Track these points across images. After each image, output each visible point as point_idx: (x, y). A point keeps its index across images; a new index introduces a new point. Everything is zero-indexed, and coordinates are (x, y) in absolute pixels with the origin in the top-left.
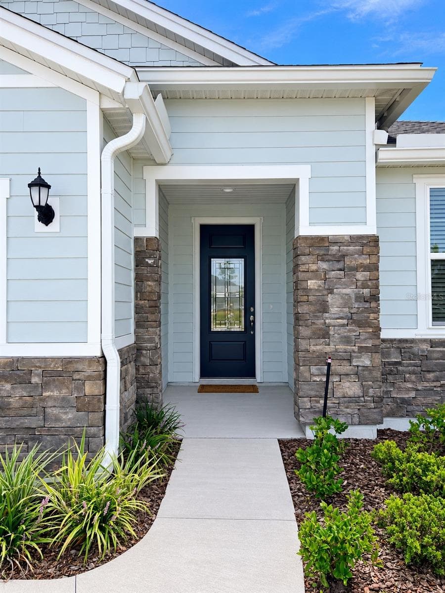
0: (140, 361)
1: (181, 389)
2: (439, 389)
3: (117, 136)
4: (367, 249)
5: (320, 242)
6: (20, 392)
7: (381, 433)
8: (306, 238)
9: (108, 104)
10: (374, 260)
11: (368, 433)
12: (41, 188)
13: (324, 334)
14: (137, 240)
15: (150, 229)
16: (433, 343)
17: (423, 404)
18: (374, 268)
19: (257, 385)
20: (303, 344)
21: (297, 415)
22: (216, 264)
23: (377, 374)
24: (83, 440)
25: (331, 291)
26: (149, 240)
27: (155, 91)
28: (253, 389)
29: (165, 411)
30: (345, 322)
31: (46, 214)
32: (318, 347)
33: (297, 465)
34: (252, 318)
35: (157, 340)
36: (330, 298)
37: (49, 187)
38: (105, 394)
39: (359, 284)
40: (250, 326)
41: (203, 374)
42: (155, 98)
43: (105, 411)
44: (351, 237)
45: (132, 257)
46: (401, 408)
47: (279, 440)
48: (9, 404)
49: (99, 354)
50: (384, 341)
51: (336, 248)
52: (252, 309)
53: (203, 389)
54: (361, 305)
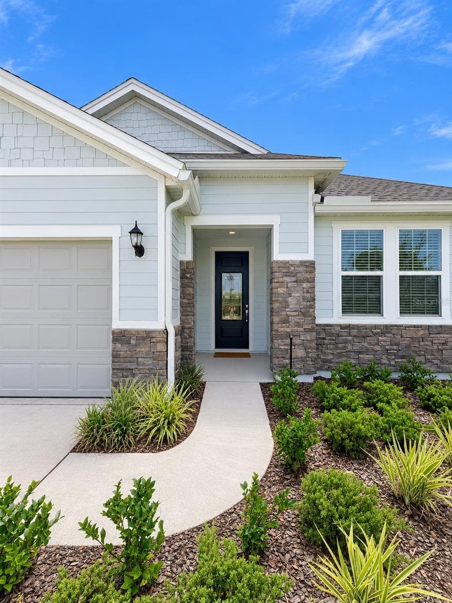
0: (183, 336)
1: (205, 354)
2: (345, 354)
3: (173, 201)
4: (309, 269)
5: (285, 264)
6: (125, 348)
7: (315, 379)
8: (277, 262)
9: (170, 183)
10: (312, 276)
11: (309, 379)
12: (138, 234)
13: (286, 321)
14: (181, 262)
15: (188, 256)
16: (342, 327)
17: (336, 362)
18: (312, 280)
19: (250, 352)
20: (275, 327)
21: (272, 369)
22: (225, 276)
23: (314, 345)
24: (157, 377)
25: (290, 295)
26: (188, 262)
27: (195, 173)
28: (247, 355)
29: (196, 365)
30: (297, 313)
31: (139, 251)
32: (284, 329)
33: (271, 396)
34: (247, 311)
35: (192, 324)
36: (289, 299)
37: (142, 234)
38: (167, 351)
39: (305, 290)
40: (246, 317)
41: (217, 346)
42: (194, 178)
43: (167, 361)
44: (300, 261)
45: (179, 272)
46: (325, 364)
47: (260, 384)
48: (120, 355)
49: (164, 328)
50: (317, 325)
51: (292, 268)
52: (247, 306)
53: (217, 355)
54: (305, 303)
